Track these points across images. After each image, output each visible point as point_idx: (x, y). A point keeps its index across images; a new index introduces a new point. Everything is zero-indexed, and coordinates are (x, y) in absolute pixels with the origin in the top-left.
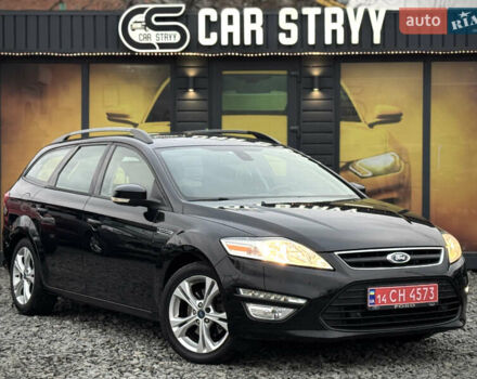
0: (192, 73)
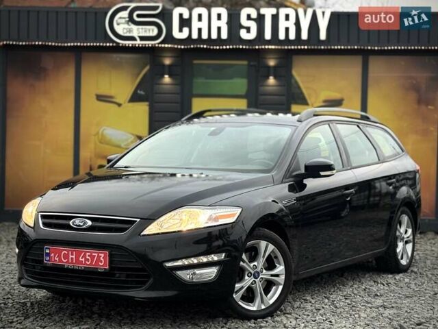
0: (167, 62)
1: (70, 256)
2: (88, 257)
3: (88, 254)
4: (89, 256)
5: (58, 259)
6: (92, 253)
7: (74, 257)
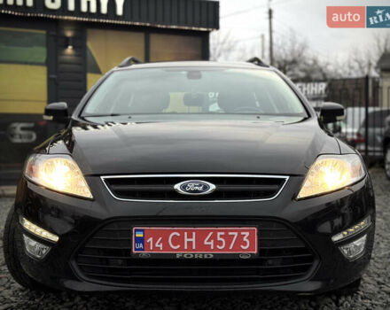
1: (186, 240)
2: (219, 239)
3: (219, 234)
4: (221, 236)
5: (161, 246)
6: (226, 232)
7: (193, 240)
